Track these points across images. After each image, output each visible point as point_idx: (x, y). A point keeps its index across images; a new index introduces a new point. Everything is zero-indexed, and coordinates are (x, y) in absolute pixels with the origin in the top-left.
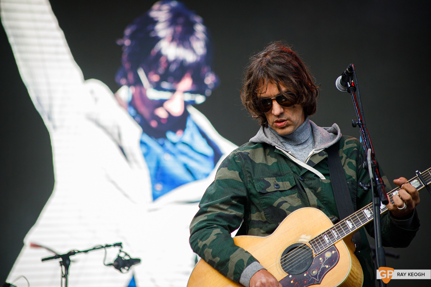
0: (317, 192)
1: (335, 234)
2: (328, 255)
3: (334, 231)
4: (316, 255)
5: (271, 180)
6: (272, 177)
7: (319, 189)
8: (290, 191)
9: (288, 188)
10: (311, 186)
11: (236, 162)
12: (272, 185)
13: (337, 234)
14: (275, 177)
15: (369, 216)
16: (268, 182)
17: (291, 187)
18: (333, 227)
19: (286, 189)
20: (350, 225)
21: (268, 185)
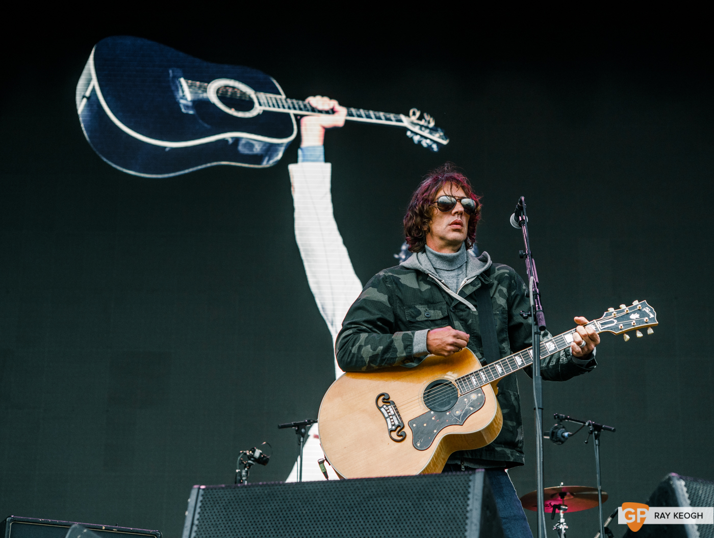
0: (468, 324)
1: (483, 376)
2: (474, 397)
3: (482, 374)
4: (461, 395)
5: (421, 308)
6: (423, 304)
7: (470, 321)
8: (440, 321)
9: (439, 318)
10: (462, 317)
11: (386, 286)
12: (423, 313)
13: (486, 377)
14: (427, 304)
15: (520, 364)
16: (419, 310)
17: (442, 316)
18: (482, 369)
19: (437, 318)
20: (499, 369)
21: (419, 313)
